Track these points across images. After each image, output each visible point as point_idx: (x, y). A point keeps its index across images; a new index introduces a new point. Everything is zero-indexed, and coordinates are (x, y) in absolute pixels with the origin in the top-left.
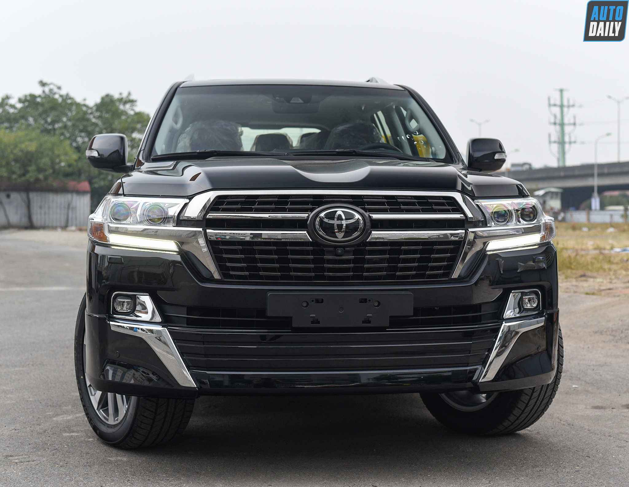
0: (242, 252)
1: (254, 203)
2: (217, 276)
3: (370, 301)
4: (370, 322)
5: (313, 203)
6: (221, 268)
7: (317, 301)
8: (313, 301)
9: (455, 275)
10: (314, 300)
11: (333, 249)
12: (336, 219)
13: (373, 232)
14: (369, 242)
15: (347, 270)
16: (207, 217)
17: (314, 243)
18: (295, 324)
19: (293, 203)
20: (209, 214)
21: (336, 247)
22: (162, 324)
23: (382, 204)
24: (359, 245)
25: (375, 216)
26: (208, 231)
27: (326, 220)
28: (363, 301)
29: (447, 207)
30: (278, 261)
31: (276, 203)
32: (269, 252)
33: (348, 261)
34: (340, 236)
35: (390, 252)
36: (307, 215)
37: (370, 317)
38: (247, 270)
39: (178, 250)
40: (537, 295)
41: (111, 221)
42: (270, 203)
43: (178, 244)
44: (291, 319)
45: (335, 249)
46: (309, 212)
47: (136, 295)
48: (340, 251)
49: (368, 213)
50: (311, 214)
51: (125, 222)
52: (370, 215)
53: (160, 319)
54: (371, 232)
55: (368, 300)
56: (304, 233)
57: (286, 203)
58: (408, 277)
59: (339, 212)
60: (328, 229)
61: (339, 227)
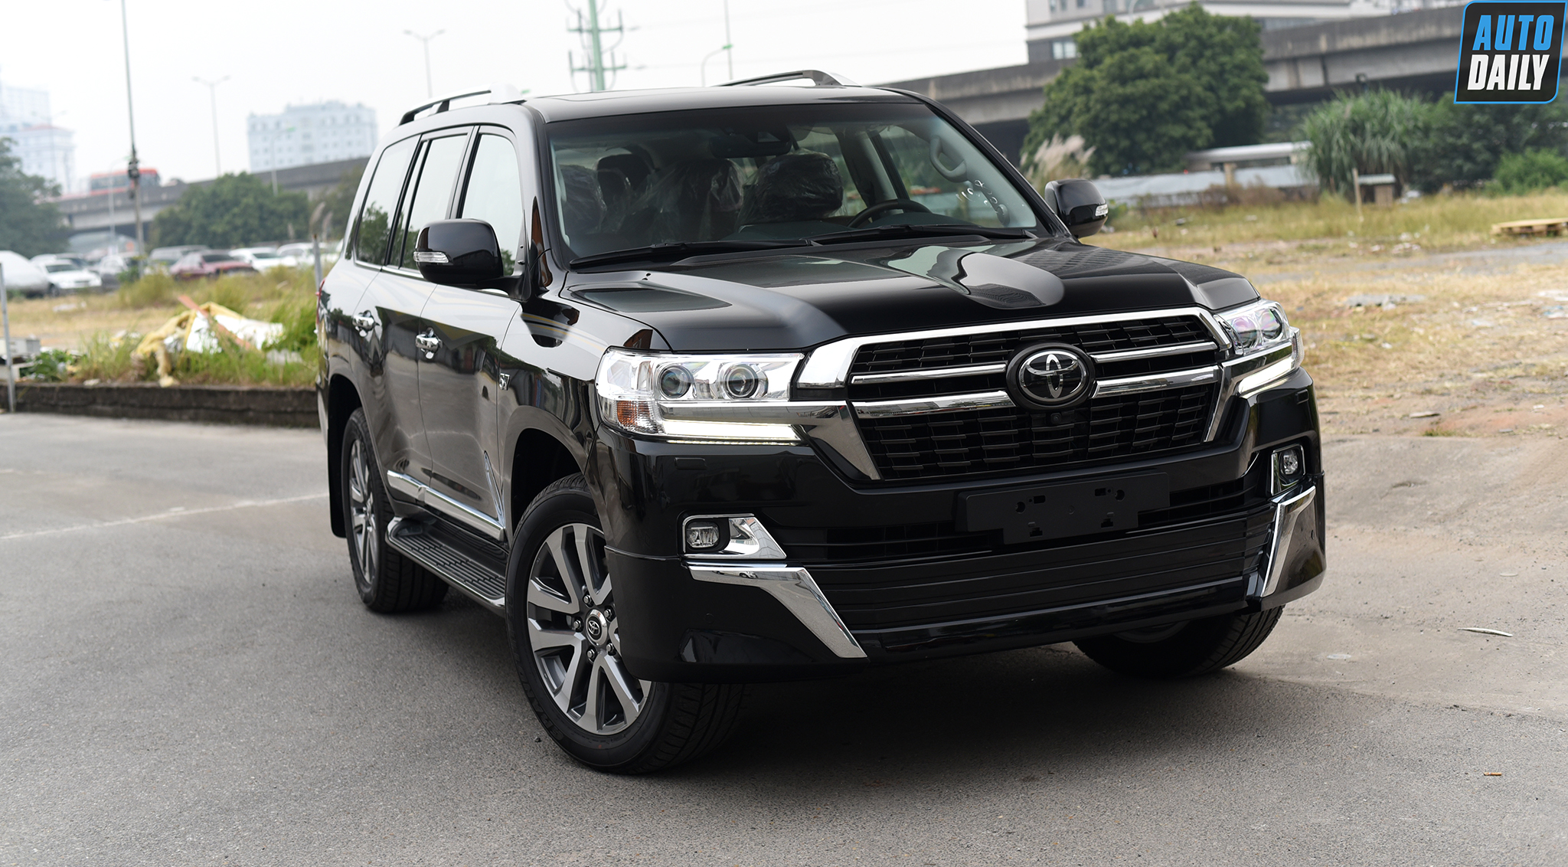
0: (910, 434)
2: (873, 474)
3: (1110, 491)
4: (1111, 524)
5: (1006, 346)
6: (879, 462)
7: (1040, 499)
8: (1030, 501)
9: (1210, 437)
10: (1033, 499)
12: (1048, 367)
13: (1100, 383)
14: (1095, 399)
15: (1065, 446)
16: (853, 382)
17: (1019, 409)
18: (1008, 540)
19: (977, 348)
20: (855, 378)
21: (1049, 412)
22: (790, 561)
23: (1103, 337)
24: (1082, 405)
25: (1101, 357)
26: (855, 404)
27: (1031, 370)
28: (1100, 492)
29: (1189, 333)
30: (965, 443)
31: (953, 351)
32: (952, 430)
33: (1065, 432)
34: (1056, 392)
35: (1123, 411)
36: (1004, 365)
37: (1110, 516)
38: (919, 460)
39: (799, 439)
40: (1297, 452)
41: (663, 397)
42: (943, 351)
43: (797, 429)
44: (998, 533)
45: (1048, 414)
46: (1006, 362)
47: (728, 518)
48: (1056, 417)
49: (1088, 354)
50: (1009, 363)
51: (684, 398)
52: (1092, 356)
53: (783, 555)
54: (1096, 383)
55: (1107, 491)
56: (1002, 394)
57: (966, 349)
58: (1147, 447)
59: (1051, 356)
60: (1038, 384)
61: (1054, 380)
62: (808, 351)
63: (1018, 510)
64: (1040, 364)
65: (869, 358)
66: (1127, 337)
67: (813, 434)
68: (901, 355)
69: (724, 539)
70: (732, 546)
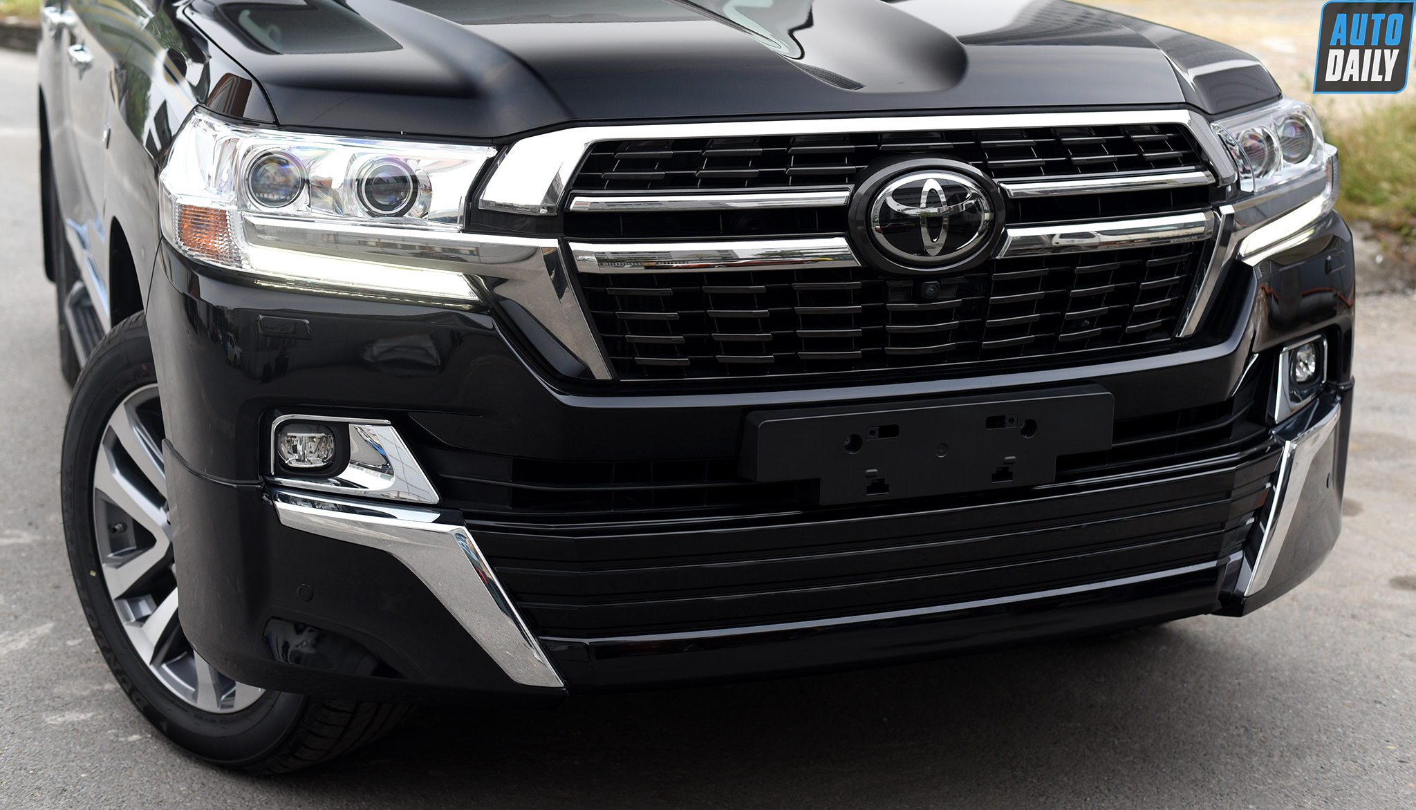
0: (669, 303)
1: (695, 162)
2: (601, 371)
3: (1011, 420)
4: (1009, 476)
5: (855, 158)
6: (611, 349)
7: (889, 431)
8: (872, 433)
9: (1189, 328)
10: (877, 430)
11: (910, 284)
12: (923, 201)
13: (1014, 233)
14: (1002, 260)
15: (942, 336)
16: (571, 207)
17: (866, 272)
18: (827, 497)
19: (803, 159)
20: (577, 199)
21: (919, 279)
22: (443, 512)
23: (1024, 152)
24: (977, 269)
26: (574, 246)
28: (995, 421)
29: (1172, 153)
30: (767, 323)
31: (758, 161)
32: (746, 301)
33: (944, 314)
34: (934, 246)
35: (1047, 282)
36: (847, 194)
37: (1011, 462)
38: (682, 349)
39: (476, 298)
40: (1317, 346)
41: (254, 206)
42: (741, 161)
43: (473, 282)
44: (813, 485)
45: (915, 285)
46: (851, 187)
47: (348, 423)
48: (930, 288)
49: (996, 180)
50: (856, 189)
51: (289, 209)
52: (1002, 185)
53: (434, 497)
54: (1006, 232)
55: (1007, 421)
56: (838, 243)
57: (783, 160)
58: (1080, 343)
59: (931, 182)
60: (903, 229)
61: (934, 223)
62: (504, 144)
63: (850, 447)
64: (910, 195)
65: (607, 164)
66: (1065, 154)
67: (501, 291)
68: (665, 163)
69: (341, 458)
70: (349, 474)
